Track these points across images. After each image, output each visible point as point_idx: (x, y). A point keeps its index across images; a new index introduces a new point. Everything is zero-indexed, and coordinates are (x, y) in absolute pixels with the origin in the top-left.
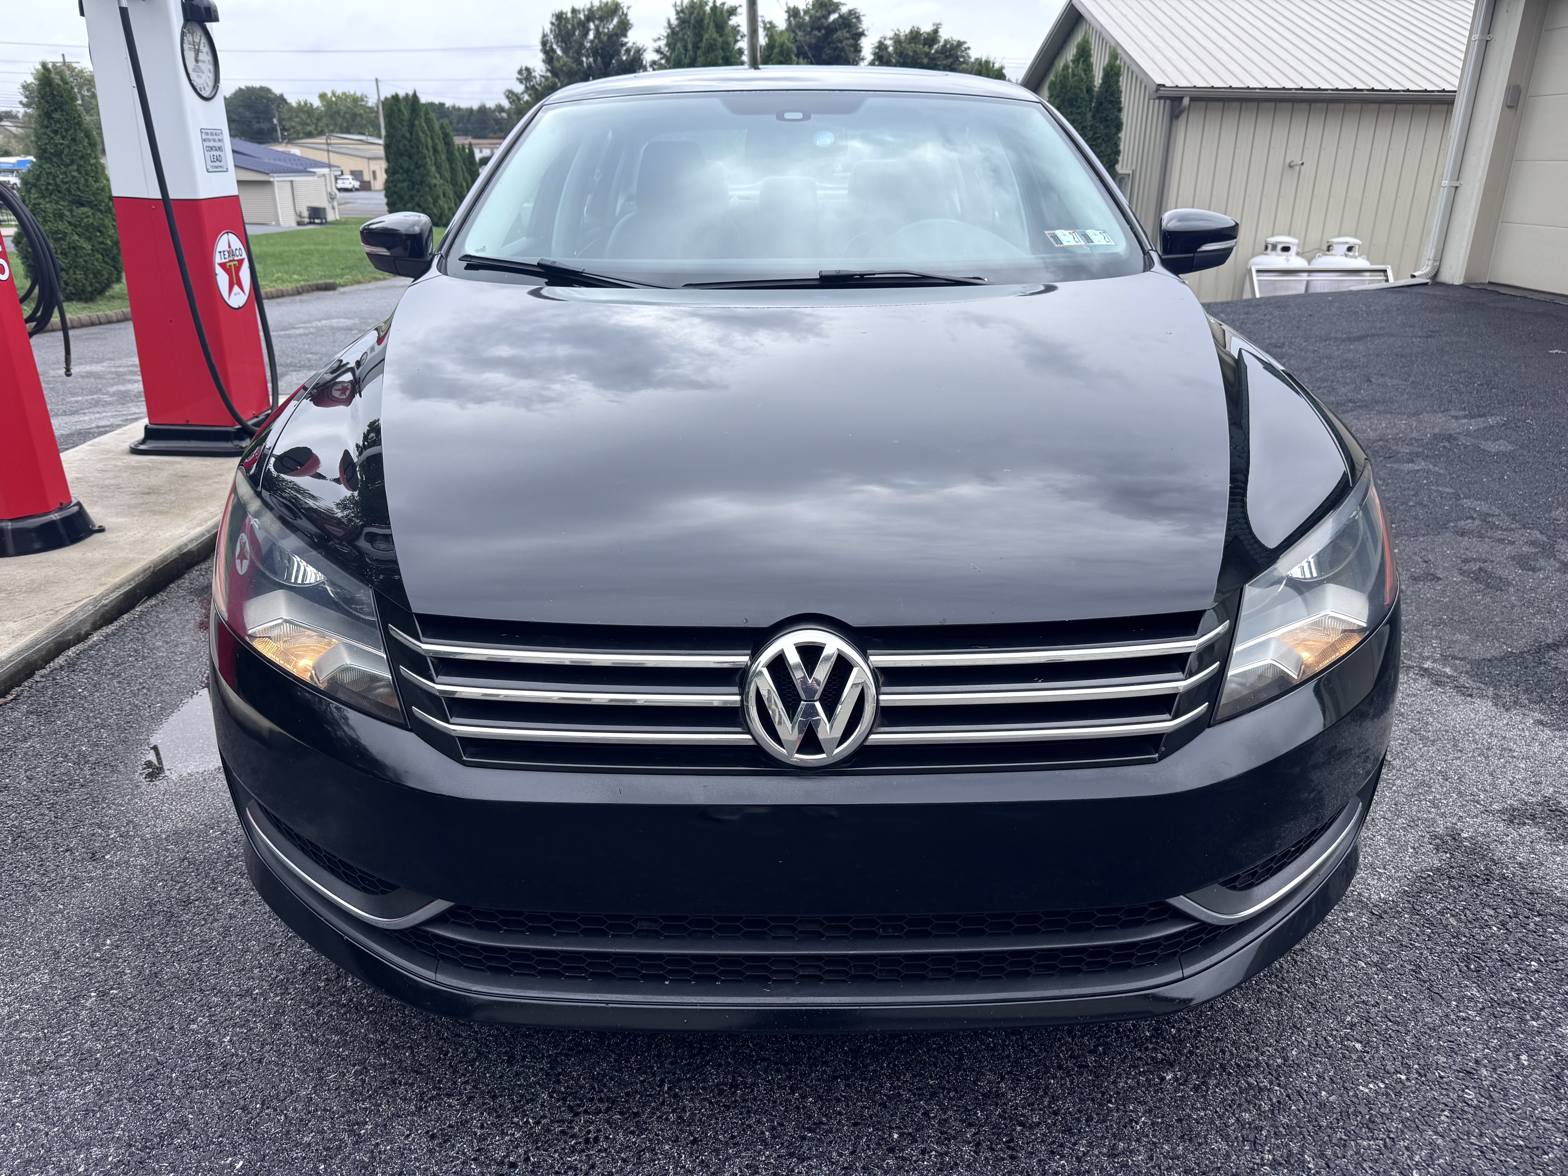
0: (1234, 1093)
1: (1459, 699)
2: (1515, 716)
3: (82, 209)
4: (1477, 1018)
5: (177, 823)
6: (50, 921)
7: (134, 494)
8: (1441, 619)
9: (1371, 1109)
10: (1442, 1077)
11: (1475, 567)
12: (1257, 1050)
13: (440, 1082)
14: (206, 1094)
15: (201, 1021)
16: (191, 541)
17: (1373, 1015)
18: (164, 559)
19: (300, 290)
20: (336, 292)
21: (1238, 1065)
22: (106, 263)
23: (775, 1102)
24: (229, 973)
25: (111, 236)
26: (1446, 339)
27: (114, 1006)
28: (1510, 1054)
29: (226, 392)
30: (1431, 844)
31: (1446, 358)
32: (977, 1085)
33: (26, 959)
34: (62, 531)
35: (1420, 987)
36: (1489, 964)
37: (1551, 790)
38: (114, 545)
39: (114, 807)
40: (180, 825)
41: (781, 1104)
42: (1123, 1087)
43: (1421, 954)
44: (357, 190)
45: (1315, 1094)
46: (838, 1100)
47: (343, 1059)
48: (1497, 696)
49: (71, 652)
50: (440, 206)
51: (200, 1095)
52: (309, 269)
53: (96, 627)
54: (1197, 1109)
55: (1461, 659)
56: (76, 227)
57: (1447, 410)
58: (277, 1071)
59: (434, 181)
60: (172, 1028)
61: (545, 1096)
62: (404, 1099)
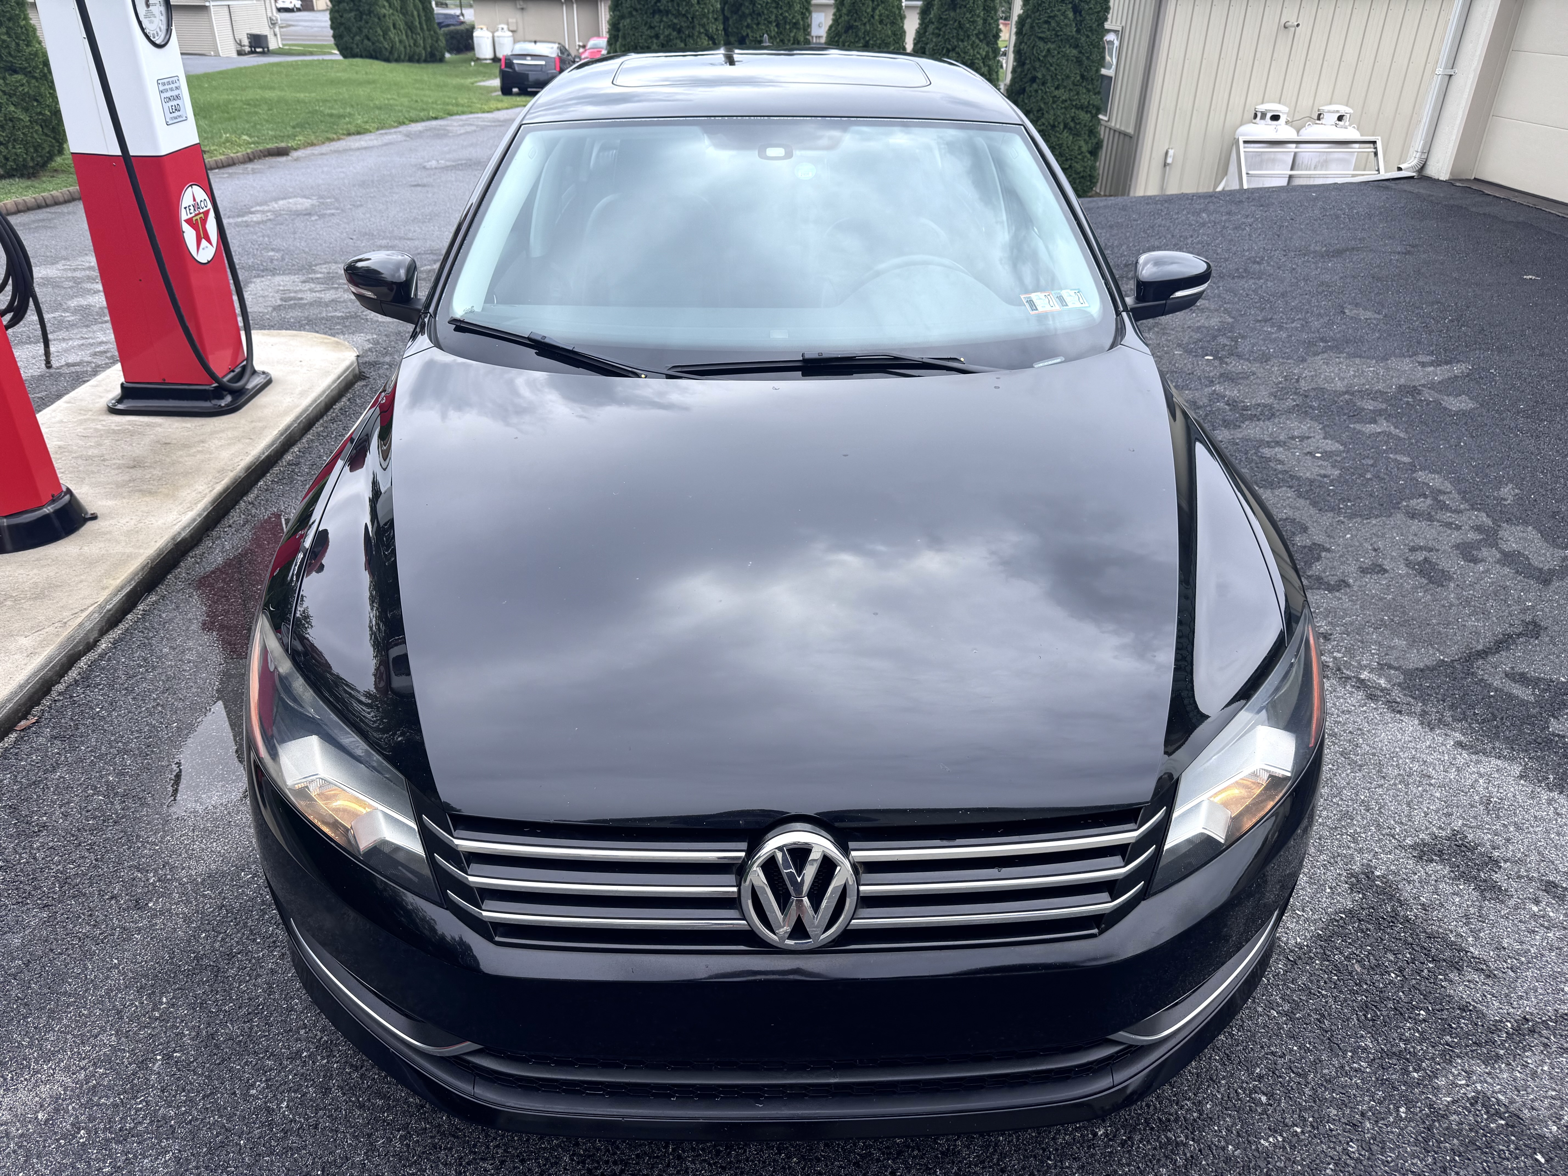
0: (1155, 1149)
1: (1389, 716)
2: (1438, 736)
3: (16, 76)
4: (1368, 1070)
5: (210, 864)
6: (107, 978)
7: (119, 468)
8: (1382, 620)
9: (1269, 1163)
10: (1331, 1130)
11: (1420, 556)
12: (1177, 1104)
13: (475, 1146)
14: (272, 1161)
15: (259, 1086)
16: (184, 528)
17: (1279, 1067)
18: (160, 552)
19: (251, 157)
20: (289, 158)
21: (1160, 1120)
22: (46, 135)
23: (764, 1162)
24: (278, 1034)
25: (49, 106)
26: (1424, 256)
27: (179, 1070)
28: (1391, 1106)
29: (201, 351)
30: (1346, 883)
31: (1421, 283)
32: (937, 1143)
33: (92, 1019)
34: (56, 523)
35: (1322, 1037)
36: (1385, 1013)
37: (1460, 822)
38: (108, 536)
39: (148, 846)
40: (213, 866)
41: (770, 1164)
42: (1061, 1143)
43: (1326, 1002)
44: (299, 10)
45: (1224, 1149)
46: (819, 1160)
47: (388, 1124)
48: (1424, 713)
49: (83, 663)
50: (390, 39)
51: (267, 1162)
52: (258, 127)
53: (103, 632)
54: (1123, 1165)
55: (1396, 669)
56: (10, 97)
57: (1415, 354)
58: (332, 1137)
59: (383, 11)
60: (234, 1093)
61: (566, 1159)
62: (445, 1165)
